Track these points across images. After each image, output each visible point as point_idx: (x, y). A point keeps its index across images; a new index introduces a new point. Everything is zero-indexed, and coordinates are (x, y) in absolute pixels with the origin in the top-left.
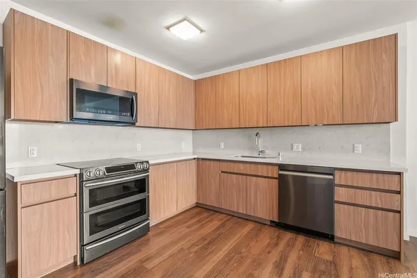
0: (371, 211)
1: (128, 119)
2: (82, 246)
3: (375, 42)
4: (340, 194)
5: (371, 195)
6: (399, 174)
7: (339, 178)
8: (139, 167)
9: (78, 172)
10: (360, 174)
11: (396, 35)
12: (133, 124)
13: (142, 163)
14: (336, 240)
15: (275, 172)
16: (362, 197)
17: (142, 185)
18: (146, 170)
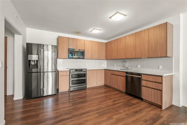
0: (153, 90)
1: (82, 57)
2: (70, 87)
3: (160, 26)
4: (143, 83)
5: (153, 84)
6: (162, 76)
7: (143, 77)
8: (84, 70)
9: (69, 70)
10: (150, 76)
11: (167, 23)
12: (84, 58)
13: (85, 69)
14: (143, 100)
15: (125, 74)
16: (150, 85)
17: (84, 75)
18: (86, 71)
